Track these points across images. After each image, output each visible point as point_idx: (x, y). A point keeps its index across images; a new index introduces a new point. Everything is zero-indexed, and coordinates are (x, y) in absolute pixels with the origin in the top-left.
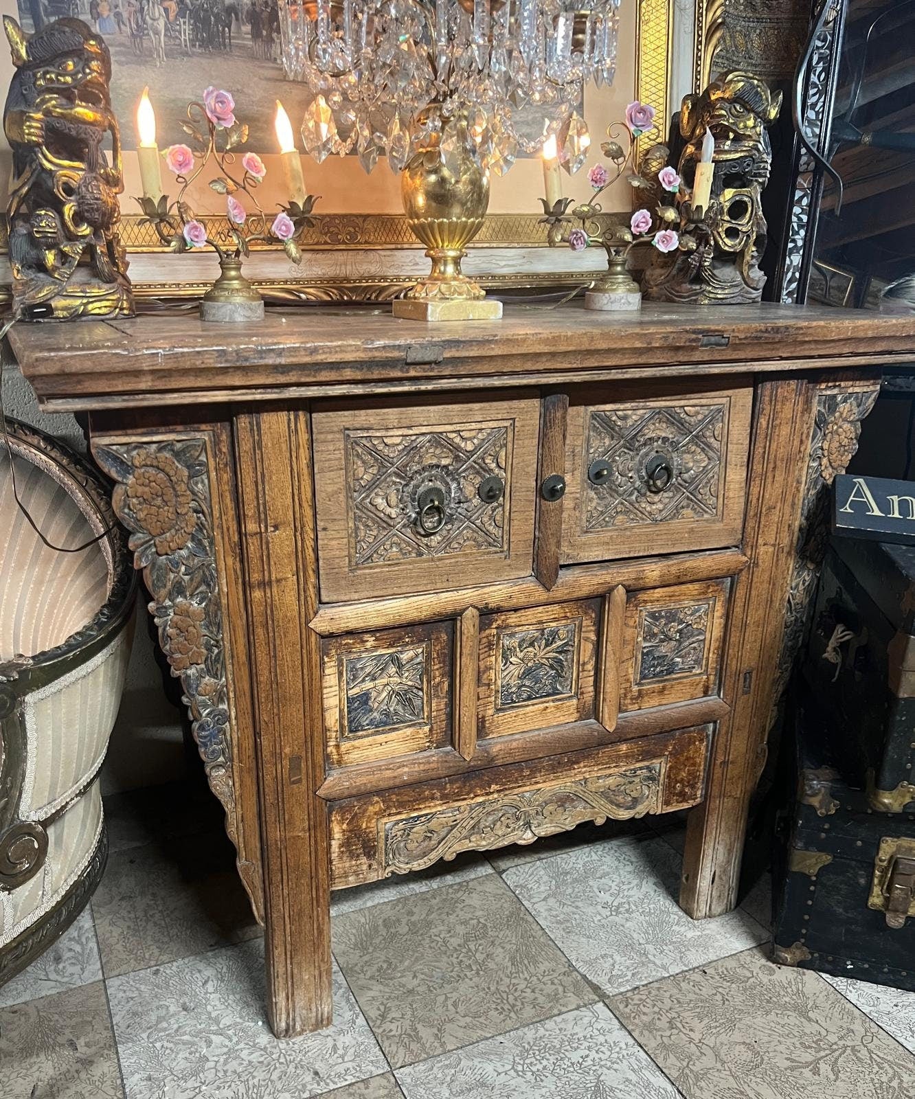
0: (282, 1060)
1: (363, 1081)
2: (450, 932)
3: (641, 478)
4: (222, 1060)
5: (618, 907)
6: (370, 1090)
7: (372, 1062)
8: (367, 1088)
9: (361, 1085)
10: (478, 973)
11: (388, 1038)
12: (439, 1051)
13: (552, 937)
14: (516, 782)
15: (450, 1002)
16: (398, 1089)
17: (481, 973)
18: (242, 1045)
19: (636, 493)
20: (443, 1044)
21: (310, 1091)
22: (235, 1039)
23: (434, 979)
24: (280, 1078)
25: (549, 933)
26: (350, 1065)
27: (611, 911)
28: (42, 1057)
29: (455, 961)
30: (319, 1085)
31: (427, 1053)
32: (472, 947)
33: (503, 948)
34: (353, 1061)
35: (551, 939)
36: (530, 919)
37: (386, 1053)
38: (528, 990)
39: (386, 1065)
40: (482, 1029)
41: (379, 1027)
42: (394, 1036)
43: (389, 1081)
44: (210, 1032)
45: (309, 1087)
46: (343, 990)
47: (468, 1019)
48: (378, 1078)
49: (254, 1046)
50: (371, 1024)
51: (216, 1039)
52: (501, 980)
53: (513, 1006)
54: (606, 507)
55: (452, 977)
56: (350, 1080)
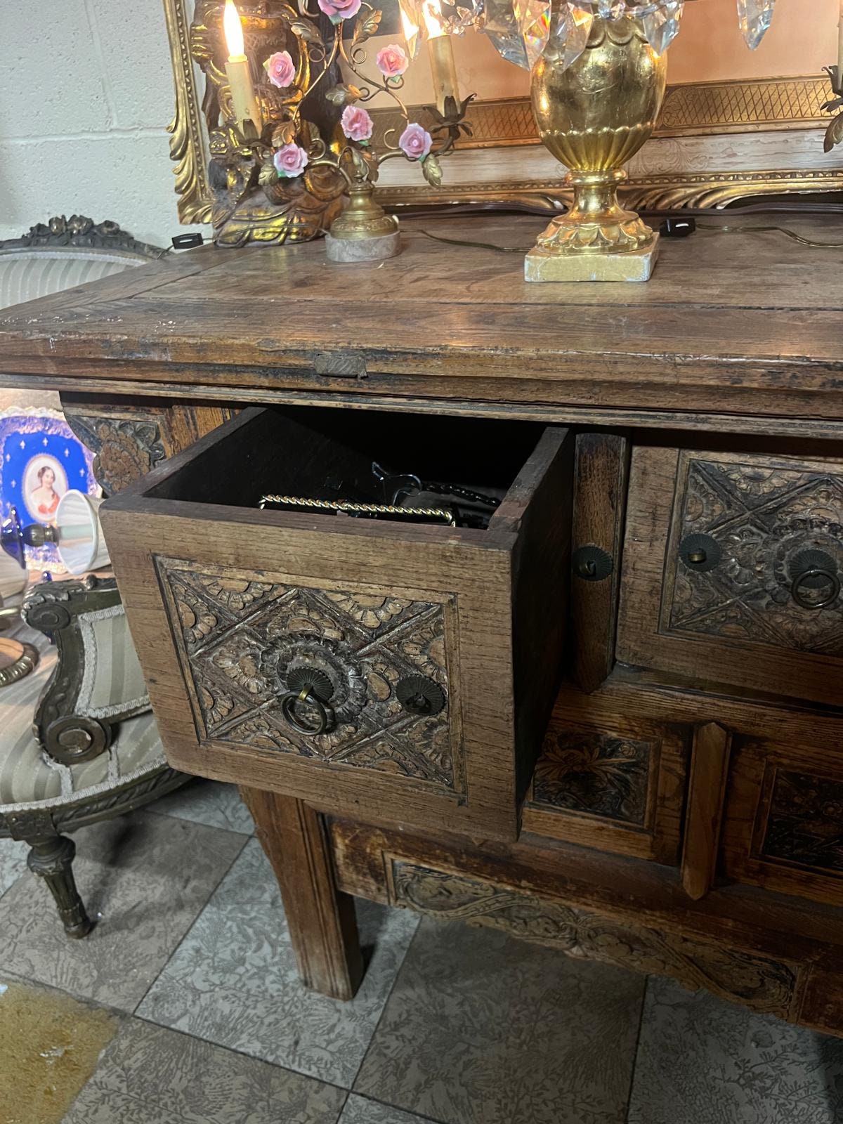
0: (287, 1007)
1: (321, 1081)
2: (538, 976)
3: (780, 578)
4: (252, 972)
5: (755, 1077)
6: (317, 1097)
7: (345, 1067)
8: (317, 1092)
9: (315, 1084)
10: (521, 1045)
11: (378, 1054)
12: (405, 1105)
13: (639, 1060)
14: (557, 890)
15: (465, 1058)
16: (337, 1115)
17: (525, 1048)
18: (275, 969)
19: (769, 598)
20: (416, 1100)
21: (277, 1057)
22: (277, 959)
23: (474, 1020)
24: (270, 1025)
25: (640, 1052)
26: (327, 1056)
27: (741, 1076)
28: (162, 881)
29: (513, 1014)
30: (287, 1056)
31: (394, 1099)
32: (544, 1011)
33: (574, 1034)
34: (332, 1053)
35: (634, 1062)
36: (636, 1020)
37: (364, 1067)
38: (551, 1105)
39: (351, 1082)
40: (464, 1115)
41: (383, 1036)
42: (385, 1055)
43: (338, 1101)
44: (268, 938)
45: (279, 1053)
46: (392, 971)
47: (463, 1092)
48: (334, 1089)
49: (281, 977)
50: (381, 1027)
51: (267, 949)
52: (536, 1071)
53: (519, 1112)
54: (708, 605)
55: (493, 1030)
56: (313, 1072)
